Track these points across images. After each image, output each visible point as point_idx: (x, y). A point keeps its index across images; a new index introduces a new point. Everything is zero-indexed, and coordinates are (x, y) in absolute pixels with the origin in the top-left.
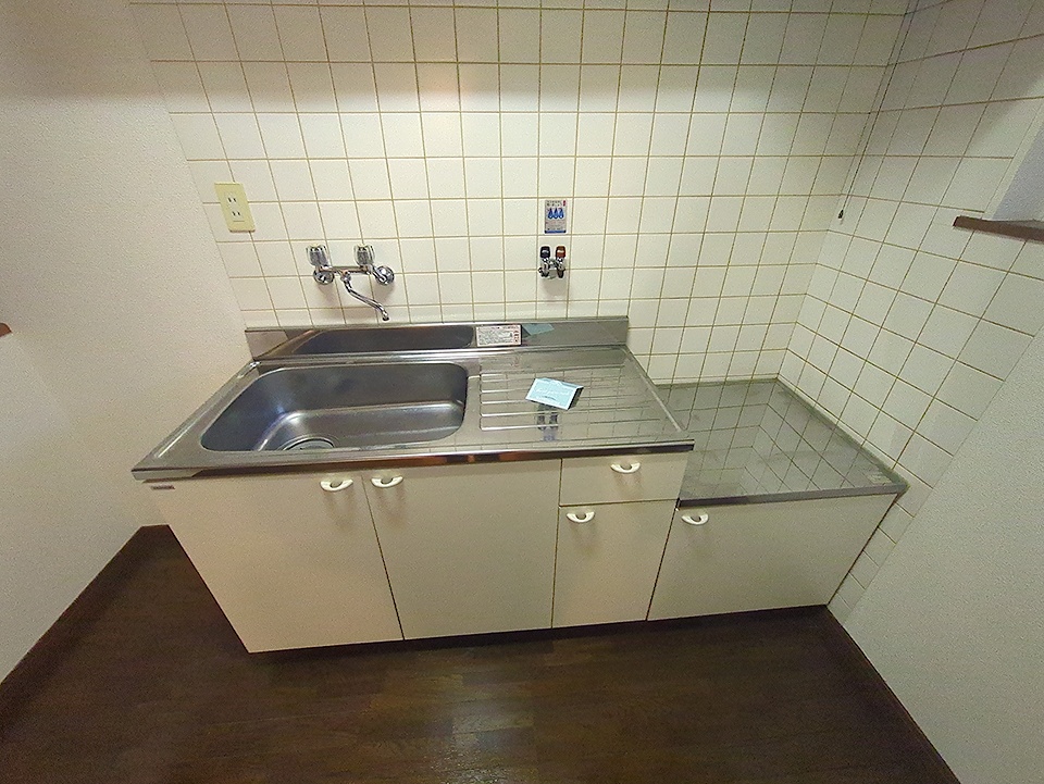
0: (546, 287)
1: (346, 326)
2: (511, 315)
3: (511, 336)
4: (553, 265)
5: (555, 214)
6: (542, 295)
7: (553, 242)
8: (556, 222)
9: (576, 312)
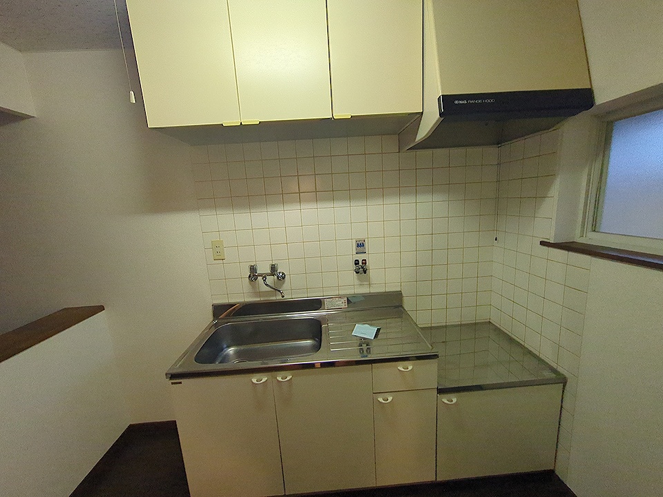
0: (359, 279)
1: (260, 301)
2: (342, 292)
3: (342, 303)
4: (361, 268)
5: (360, 245)
6: (357, 282)
7: (360, 257)
8: (361, 249)
9: (374, 290)
